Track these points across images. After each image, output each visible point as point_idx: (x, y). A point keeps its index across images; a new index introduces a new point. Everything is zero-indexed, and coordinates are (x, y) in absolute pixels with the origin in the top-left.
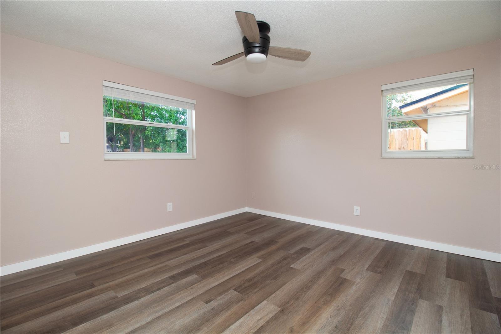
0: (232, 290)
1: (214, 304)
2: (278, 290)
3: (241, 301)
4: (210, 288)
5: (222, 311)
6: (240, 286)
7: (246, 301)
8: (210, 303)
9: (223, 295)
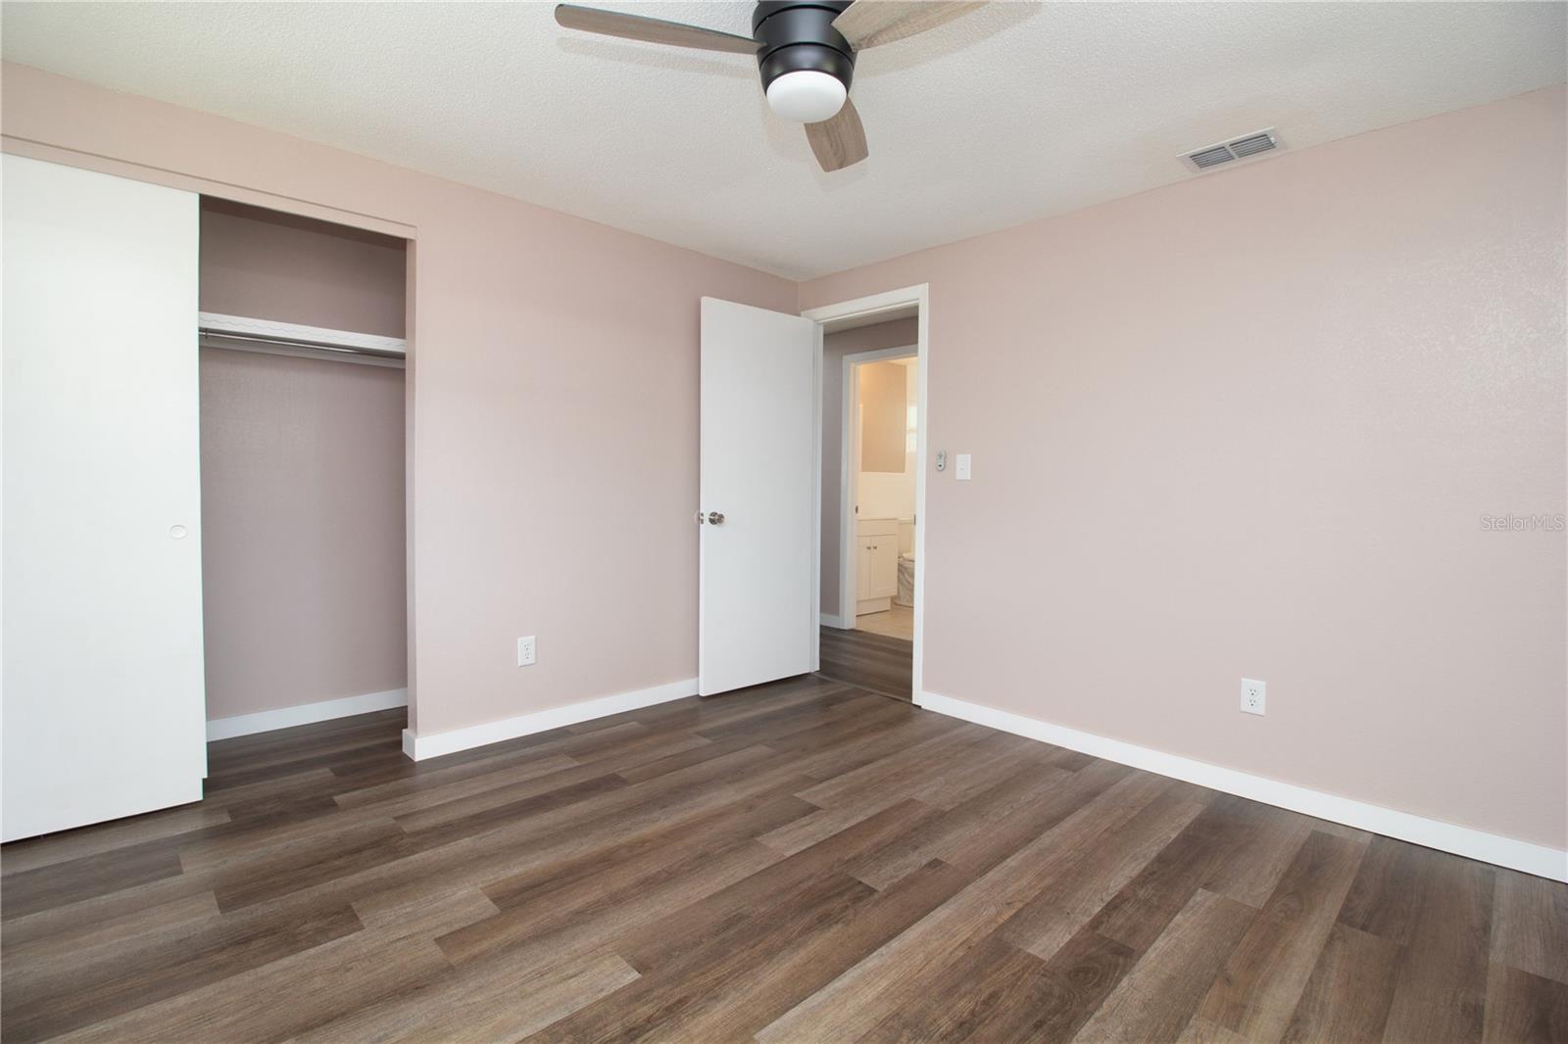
0: (881, 888)
1: (917, 859)
2: (744, 880)
3: (849, 861)
4: (952, 900)
5: (892, 843)
6: (858, 899)
7: (835, 859)
8: (929, 859)
9: (901, 877)
